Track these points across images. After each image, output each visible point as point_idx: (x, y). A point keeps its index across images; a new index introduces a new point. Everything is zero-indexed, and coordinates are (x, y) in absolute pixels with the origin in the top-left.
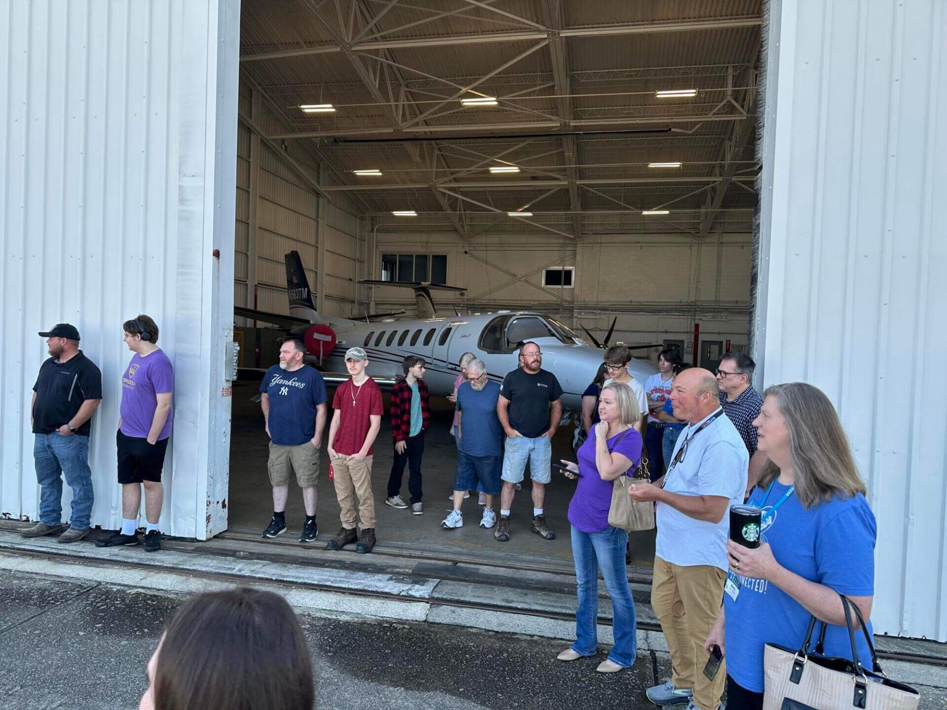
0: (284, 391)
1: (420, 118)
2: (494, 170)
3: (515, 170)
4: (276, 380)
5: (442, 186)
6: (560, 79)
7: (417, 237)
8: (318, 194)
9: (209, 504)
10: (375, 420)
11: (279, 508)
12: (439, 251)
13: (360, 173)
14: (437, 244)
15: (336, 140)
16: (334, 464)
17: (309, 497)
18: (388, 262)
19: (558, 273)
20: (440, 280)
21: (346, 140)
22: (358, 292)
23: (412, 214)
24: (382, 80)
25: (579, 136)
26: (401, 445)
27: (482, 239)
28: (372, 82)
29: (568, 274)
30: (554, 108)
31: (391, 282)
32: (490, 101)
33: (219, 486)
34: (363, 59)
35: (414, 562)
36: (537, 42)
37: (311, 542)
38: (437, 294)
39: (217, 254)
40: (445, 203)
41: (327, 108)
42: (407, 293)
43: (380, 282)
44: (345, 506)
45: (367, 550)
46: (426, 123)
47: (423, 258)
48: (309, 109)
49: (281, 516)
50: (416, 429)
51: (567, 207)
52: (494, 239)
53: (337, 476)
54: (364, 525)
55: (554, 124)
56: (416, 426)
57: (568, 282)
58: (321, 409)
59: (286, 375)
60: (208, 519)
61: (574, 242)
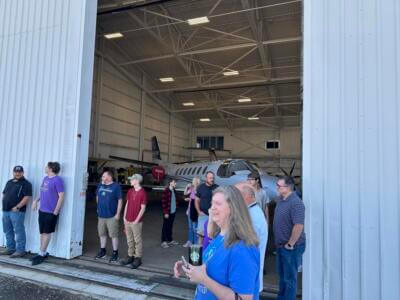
0: (104, 194)
1: (209, 81)
2: (240, 101)
3: (249, 100)
4: (101, 189)
5: (219, 108)
6: (265, 62)
7: (212, 130)
8: (170, 114)
9: (71, 243)
10: (143, 207)
11: (103, 246)
12: (220, 135)
13: (185, 104)
14: (219, 132)
15: (175, 92)
16: (126, 226)
17: (115, 241)
18: (199, 140)
19: (272, 143)
20: (221, 147)
21: (179, 92)
22: (186, 153)
23: (208, 120)
24: (192, 67)
25: (276, 85)
26: (167, 216)
27: (238, 130)
28: (188, 69)
29: (277, 143)
30: (264, 74)
31: (201, 148)
32: (236, 73)
33: (77, 236)
34: (183, 59)
35: (152, 275)
36: (252, 48)
37: (115, 262)
38: (218, 153)
39: (79, 136)
40: (221, 115)
41: (170, 79)
42: (206, 153)
43: (196, 148)
44: (130, 245)
45: (135, 267)
46: (212, 83)
47: (213, 138)
48: (163, 80)
49: (104, 250)
50: (173, 211)
51: (274, 115)
52: (243, 129)
53: (127, 232)
54: (137, 255)
55: (264, 80)
56: (173, 209)
57: (277, 147)
58: (120, 202)
59: (105, 187)
60: (71, 250)
61: (279, 129)
